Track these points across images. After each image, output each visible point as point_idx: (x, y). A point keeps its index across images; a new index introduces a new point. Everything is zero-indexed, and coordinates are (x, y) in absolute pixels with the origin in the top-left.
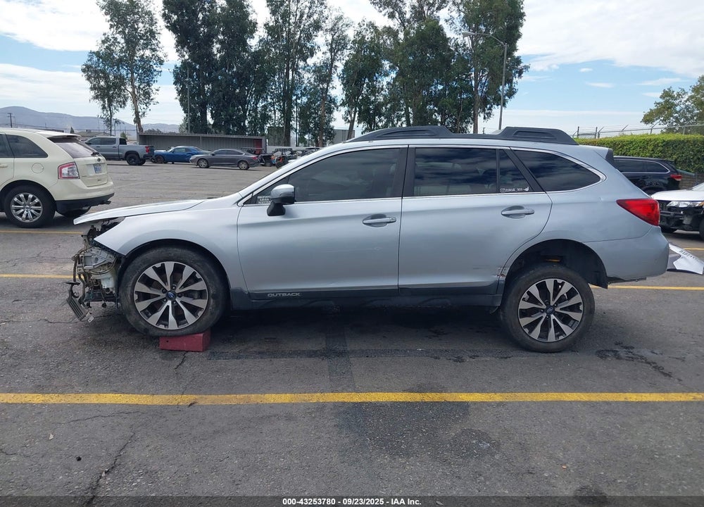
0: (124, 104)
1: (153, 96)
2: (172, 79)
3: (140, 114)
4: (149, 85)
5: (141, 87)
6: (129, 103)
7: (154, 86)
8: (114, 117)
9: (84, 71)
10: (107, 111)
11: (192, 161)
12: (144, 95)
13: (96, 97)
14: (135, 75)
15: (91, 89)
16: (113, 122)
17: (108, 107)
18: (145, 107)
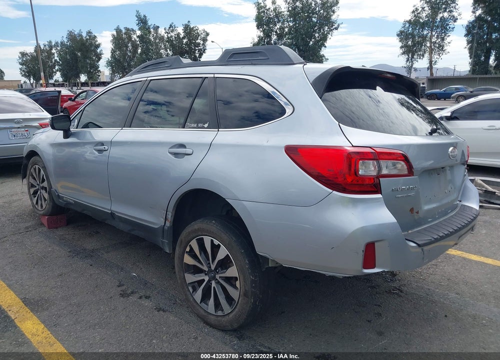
0: (423, 56)
1: (445, 48)
2: (464, 32)
3: (433, 63)
4: (443, 39)
5: (438, 42)
6: (427, 55)
7: (448, 40)
8: (414, 66)
9: (398, 35)
10: (410, 62)
11: (453, 98)
12: (438, 48)
13: (403, 53)
14: (434, 33)
15: (401, 47)
16: (413, 70)
17: (411, 60)
18: (438, 57)
